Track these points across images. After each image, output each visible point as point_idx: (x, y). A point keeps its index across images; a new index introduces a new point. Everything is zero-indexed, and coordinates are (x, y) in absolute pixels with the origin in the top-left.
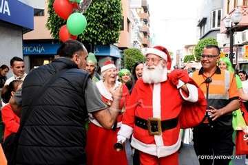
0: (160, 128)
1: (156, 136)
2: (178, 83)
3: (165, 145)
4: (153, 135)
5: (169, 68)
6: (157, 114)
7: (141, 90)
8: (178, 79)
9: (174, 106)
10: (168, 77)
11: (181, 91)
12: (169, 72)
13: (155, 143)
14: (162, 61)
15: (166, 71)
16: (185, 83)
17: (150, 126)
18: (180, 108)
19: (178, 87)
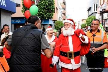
0: (73, 56)
1: (71, 60)
2: (79, 35)
3: (75, 64)
4: (70, 59)
6: (71, 49)
7: (62, 39)
8: (79, 33)
10: (75, 33)
11: (81, 39)
12: (75, 30)
14: (71, 26)
15: (73, 30)
16: (83, 35)
17: (68, 55)
18: (81, 46)
19: (80, 37)
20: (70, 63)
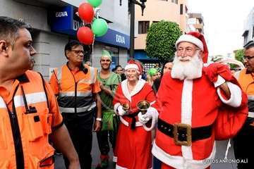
0: (189, 137)
1: (183, 147)
2: (216, 81)
3: (194, 159)
4: (180, 146)
5: (205, 60)
6: (186, 118)
7: (167, 86)
8: (216, 75)
9: (209, 111)
10: (203, 72)
11: (219, 91)
12: (206, 65)
13: (182, 156)
14: (198, 52)
15: (201, 65)
16: (227, 80)
17: (176, 133)
18: (216, 112)
19: (216, 85)
20: (180, 154)
